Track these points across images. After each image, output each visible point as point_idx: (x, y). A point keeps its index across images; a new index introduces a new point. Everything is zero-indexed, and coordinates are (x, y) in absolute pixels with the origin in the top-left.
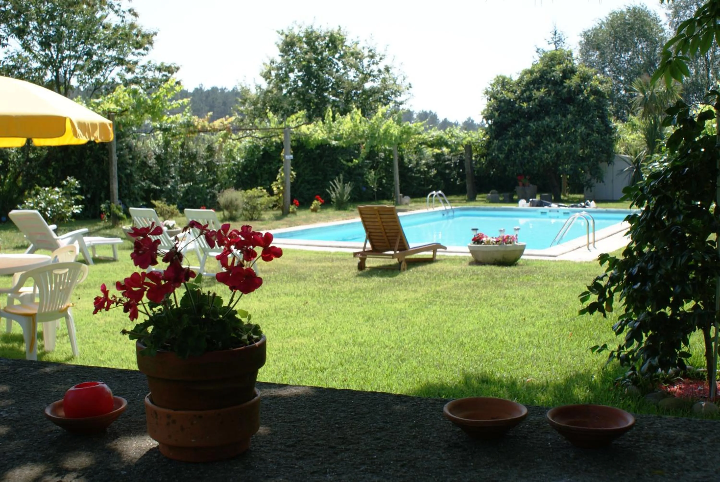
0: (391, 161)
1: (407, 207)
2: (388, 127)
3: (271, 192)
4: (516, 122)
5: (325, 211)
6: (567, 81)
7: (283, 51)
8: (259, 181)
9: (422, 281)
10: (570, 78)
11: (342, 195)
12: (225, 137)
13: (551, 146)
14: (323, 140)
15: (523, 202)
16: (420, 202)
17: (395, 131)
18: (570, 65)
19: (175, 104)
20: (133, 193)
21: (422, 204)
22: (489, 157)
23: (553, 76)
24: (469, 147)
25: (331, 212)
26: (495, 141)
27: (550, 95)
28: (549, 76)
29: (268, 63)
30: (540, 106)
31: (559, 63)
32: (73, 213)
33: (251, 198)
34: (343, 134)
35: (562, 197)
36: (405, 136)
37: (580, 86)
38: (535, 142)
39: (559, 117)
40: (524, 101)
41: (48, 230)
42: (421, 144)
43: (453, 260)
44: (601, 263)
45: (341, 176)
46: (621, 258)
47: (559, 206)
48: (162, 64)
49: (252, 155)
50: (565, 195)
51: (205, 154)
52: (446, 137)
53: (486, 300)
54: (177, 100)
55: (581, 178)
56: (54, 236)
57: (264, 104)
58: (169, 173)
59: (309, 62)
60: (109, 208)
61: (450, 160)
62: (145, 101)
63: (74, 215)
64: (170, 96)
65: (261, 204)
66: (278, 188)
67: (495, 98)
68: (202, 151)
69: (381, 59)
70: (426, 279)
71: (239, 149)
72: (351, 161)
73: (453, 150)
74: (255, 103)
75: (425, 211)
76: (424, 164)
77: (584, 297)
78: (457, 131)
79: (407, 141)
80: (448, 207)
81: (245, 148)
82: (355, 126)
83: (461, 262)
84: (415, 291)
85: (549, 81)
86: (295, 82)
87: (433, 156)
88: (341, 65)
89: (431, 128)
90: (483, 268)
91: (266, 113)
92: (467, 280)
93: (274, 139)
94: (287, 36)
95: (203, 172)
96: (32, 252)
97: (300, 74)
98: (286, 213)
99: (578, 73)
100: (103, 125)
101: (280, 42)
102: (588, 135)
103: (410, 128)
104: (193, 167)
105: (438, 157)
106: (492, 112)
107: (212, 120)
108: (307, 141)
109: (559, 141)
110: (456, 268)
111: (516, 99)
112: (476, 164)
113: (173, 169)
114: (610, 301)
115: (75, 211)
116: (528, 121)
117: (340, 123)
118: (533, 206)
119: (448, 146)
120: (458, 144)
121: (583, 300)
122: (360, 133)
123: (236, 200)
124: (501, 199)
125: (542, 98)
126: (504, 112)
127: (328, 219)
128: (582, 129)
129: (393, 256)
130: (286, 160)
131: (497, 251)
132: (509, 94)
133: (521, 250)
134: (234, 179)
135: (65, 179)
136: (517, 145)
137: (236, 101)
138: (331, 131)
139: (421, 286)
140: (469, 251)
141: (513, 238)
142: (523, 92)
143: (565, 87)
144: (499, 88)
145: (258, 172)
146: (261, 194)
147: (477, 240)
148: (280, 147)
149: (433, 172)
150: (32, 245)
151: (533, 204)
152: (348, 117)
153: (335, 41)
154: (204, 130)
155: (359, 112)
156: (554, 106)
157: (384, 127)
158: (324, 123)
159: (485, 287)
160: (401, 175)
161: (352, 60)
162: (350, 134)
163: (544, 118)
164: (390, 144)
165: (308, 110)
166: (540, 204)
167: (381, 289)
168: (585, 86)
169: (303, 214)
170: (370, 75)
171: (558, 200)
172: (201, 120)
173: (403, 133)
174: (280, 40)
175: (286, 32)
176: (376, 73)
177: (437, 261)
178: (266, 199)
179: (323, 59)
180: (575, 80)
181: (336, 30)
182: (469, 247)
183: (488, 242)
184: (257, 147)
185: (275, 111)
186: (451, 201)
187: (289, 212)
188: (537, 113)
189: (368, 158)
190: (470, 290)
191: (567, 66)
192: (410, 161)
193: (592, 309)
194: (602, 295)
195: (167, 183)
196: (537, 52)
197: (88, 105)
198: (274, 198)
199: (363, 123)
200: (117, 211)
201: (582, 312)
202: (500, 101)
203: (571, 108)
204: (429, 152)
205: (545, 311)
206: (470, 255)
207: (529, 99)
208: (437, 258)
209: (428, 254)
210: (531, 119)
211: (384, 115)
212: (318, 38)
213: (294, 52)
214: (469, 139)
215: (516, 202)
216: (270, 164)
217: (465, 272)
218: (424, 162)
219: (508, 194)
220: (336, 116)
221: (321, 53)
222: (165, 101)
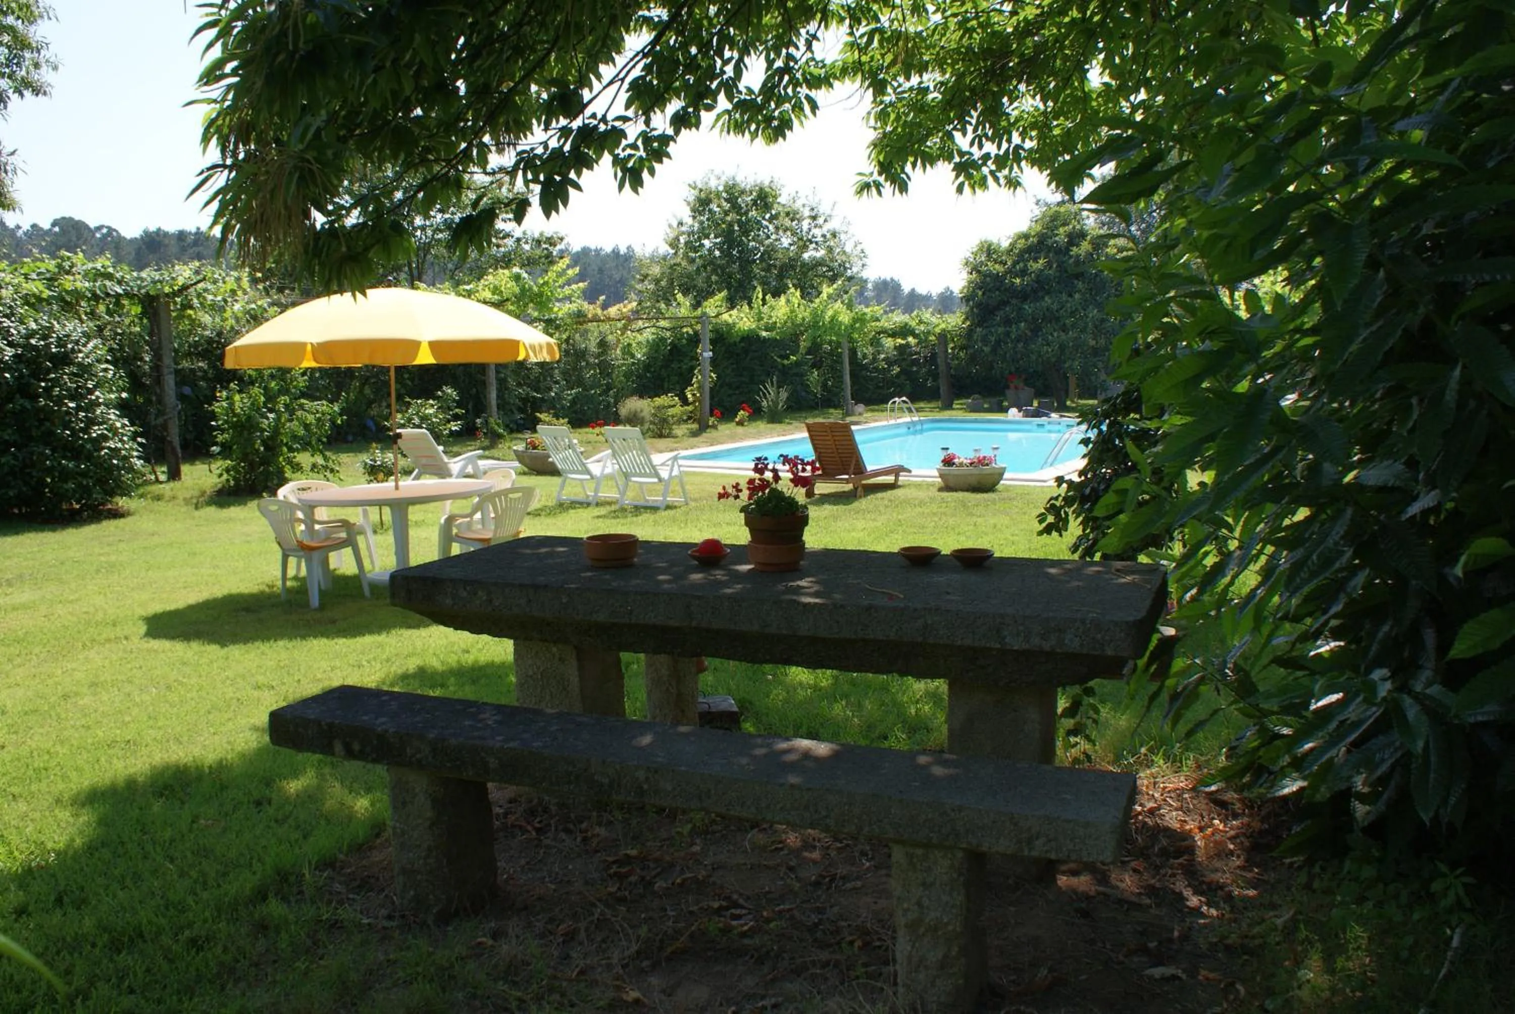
0: (840, 355)
1: (861, 419)
2: (836, 313)
3: (685, 401)
4: (1005, 303)
5: (754, 424)
6: (1075, 249)
7: (693, 210)
8: (666, 385)
9: (882, 509)
10: (1078, 245)
11: (776, 403)
12: (625, 329)
13: (1052, 335)
14: (750, 330)
15: (1013, 411)
16: (877, 411)
17: (845, 318)
18: (1078, 227)
19: (567, 291)
20: (509, 403)
21: (880, 414)
22: (971, 351)
23: (1056, 242)
24: (943, 337)
25: (761, 425)
26: (978, 329)
27: (1051, 268)
28: (1050, 242)
29: (675, 224)
30: (1038, 282)
31: (1065, 224)
32: (451, 430)
33: (659, 408)
34: (775, 323)
35: (1068, 403)
36: (857, 325)
37: (1092, 255)
38: (1032, 331)
39: (1064, 297)
40: (1017, 276)
41: (437, 450)
42: (879, 333)
43: (918, 486)
44: (1059, 486)
45: (775, 379)
46: (1076, 479)
47: (1061, 416)
48: (541, 234)
49: (656, 351)
50: (1073, 402)
51: (596, 350)
52: (913, 324)
53: (953, 529)
54: (569, 285)
55: (1093, 378)
56: (446, 459)
57: (671, 282)
58: (552, 376)
59: (731, 225)
60: (487, 422)
61: (919, 353)
62: (530, 288)
63: (452, 433)
64: (561, 281)
65: (673, 416)
66: (694, 395)
67: (979, 272)
68: (592, 346)
69: (825, 221)
70: (887, 507)
71: (639, 343)
72: (788, 358)
73: (922, 339)
74: (657, 281)
75: (884, 423)
76: (883, 360)
77: (1041, 518)
78: (928, 316)
79: (861, 329)
80: (916, 419)
81: (648, 341)
82: (792, 311)
83: (928, 489)
84: (874, 520)
85: (1050, 249)
86: (710, 251)
87: (895, 348)
88: (771, 227)
89: (892, 311)
90: (955, 494)
91: (674, 295)
92: (934, 508)
93: (685, 330)
94: (701, 190)
95: (594, 375)
96: (417, 478)
97: (718, 240)
98: (704, 427)
99: (1089, 238)
100: (549, 345)
101: (691, 199)
102: (1103, 321)
103: (865, 314)
104: (581, 367)
105: (901, 349)
106: (974, 291)
107: (604, 307)
108: (729, 332)
109: (1064, 329)
110: (922, 494)
111: (1006, 273)
112: (952, 359)
113: (557, 371)
114: (1066, 521)
115: (453, 429)
116: (1022, 302)
117: (772, 308)
118: (1027, 416)
119: (915, 336)
120: (929, 333)
121: (1041, 522)
122: (799, 321)
123: (642, 411)
124: (986, 406)
125: (1041, 271)
126: (990, 291)
127: (759, 435)
128: (1094, 313)
129: (847, 481)
130: (704, 358)
131: (971, 475)
132: (997, 266)
133: (1000, 474)
134: (633, 382)
135: (440, 389)
136: (1008, 334)
137: (634, 277)
138: (760, 319)
139: (880, 513)
140: (937, 474)
141: (990, 459)
142: (1015, 264)
143: (1071, 257)
144: (983, 259)
145: (664, 373)
146: (672, 403)
147: (948, 462)
148: (695, 340)
149: (896, 370)
150: (416, 471)
151: (1028, 414)
152: (783, 299)
153: (766, 197)
154: (596, 319)
155: (798, 293)
156: (1058, 283)
157: (830, 313)
158: (751, 308)
159: (953, 515)
160: (853, 375)
161: (787, 222)
162: (786, 322)
163: (1043, 298)
164: (837, 334)
165: (729, 290)
166: (1037, 414)
167: (836, 518)
168: (1098, 255)
169: (726, 429)
170: (811, 242)
171: (1062, 408)
172: (591, 307)
173: (855, 320)
174: (692, 195)
175: (700, 186)
176: (819, 239)
177: (899, 487)
178: (678, 410)
179: (748, 221)
180: (1085, 246)
181: (767, 183)
182: (939, 470)
183: (961, 464)
184: (663, 340)
185: (685, 292)
186: (918, 410)
187: (708, 427)
188: (1035, 291)
189: (809, 352)
190: (936, 519)
191: (1074, 227)
192: (865, 356)
193: (1048, 530)
194: (1057, 515)
195: (550, 389)
196: (1037, 204)
197: (459, 294)
198: (690, 408)
199: (802, 307)
200: (496, 427)
201: (1040, 533)
202: (985, 276)
203: (1080, 285)
204: (889, 343)
205: (1016, 538)
206: (939, 480)
207: (1023, 273)
208: (900, 483)
209: (890, 479)
210: (1025, 300)
211: (830, 297)
212: (743, 192)
213: (710, 211)
214: (943, 326)
215: (1005, 410)
216: (680, 361)
217: (932, 499)
218: (882, 356)
219: (994, 400)
220: (767, 297)
221: (746, 213)
222: (555, 288)
